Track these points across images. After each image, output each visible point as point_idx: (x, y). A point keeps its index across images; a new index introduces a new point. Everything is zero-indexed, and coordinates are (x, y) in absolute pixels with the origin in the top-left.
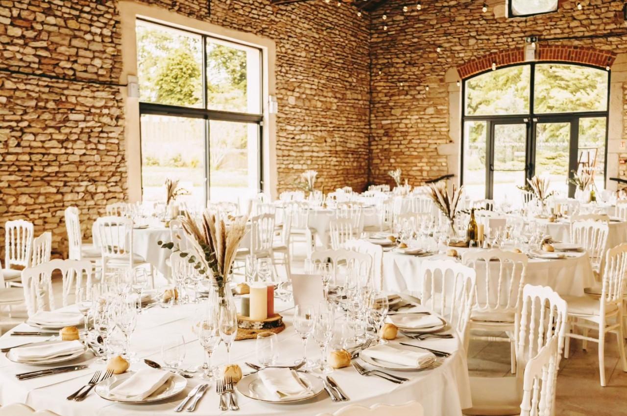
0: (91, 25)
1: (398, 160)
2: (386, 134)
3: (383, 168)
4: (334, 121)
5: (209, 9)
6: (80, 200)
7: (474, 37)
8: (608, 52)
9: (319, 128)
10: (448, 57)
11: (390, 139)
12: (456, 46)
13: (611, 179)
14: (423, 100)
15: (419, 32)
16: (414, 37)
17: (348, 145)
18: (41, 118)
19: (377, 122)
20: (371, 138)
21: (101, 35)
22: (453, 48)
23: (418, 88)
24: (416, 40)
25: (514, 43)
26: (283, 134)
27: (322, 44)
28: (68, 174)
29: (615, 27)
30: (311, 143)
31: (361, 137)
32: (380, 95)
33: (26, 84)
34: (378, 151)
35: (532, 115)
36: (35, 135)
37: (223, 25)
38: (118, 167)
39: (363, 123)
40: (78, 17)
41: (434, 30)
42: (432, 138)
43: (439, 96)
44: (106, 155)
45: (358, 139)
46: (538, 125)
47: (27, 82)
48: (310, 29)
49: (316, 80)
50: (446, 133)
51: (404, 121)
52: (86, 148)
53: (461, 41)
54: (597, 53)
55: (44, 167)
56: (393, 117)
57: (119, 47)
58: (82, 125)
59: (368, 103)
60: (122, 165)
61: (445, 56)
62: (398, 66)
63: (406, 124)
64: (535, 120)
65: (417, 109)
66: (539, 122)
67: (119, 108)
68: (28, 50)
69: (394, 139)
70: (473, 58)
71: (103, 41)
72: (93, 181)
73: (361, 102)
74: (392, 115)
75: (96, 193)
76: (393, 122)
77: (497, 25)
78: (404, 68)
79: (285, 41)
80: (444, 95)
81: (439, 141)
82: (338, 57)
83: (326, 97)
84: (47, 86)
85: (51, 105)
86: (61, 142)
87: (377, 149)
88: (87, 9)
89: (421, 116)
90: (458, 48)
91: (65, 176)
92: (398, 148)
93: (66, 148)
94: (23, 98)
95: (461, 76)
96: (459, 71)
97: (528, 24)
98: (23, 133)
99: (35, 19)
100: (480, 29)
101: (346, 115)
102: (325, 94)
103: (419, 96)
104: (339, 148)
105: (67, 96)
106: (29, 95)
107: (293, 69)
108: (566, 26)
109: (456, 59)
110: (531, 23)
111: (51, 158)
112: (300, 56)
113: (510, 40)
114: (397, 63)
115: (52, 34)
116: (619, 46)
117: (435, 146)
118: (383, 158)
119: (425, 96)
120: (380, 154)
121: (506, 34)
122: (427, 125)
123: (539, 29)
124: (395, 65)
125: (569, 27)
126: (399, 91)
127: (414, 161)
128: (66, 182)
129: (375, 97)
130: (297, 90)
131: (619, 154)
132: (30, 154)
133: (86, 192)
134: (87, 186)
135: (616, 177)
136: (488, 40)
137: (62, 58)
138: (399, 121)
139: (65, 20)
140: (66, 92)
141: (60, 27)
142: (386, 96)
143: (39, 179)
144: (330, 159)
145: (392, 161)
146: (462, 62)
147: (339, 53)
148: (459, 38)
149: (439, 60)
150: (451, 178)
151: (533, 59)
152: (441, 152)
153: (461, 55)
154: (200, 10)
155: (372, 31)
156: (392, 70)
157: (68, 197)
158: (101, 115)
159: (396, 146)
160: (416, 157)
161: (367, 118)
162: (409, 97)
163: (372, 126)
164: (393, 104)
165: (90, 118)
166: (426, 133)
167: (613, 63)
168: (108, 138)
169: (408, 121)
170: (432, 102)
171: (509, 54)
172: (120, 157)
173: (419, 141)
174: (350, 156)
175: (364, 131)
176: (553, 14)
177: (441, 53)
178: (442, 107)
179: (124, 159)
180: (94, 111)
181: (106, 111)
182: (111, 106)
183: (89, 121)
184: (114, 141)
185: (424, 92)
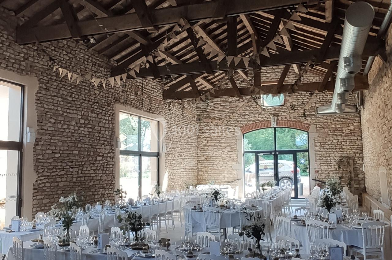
0: (105, 116)
1: (212, 172)
2: (206, 159)
3: (205, 176)
4: (184, 154)
5: (143, 105)
6: (100, 198)
7: (248, 115)
8: (307, 124)
9: (179, 158)
10: (236, 123)
11: (208, 162)
12: (239, 118)
13: (313, 180)
14: (224, 143)
15: (221, 111)
16: (219, 114)
17: (190, 165)
18: (89, 160)
19: (200, 153)
20: (198, 162)
21: (108, 120)
22: (238, 119)
23: (221, 137)
25: (266, 118)
26: (167, 161)
27: (180, 117)
28: (96, 186)
29: (309, 114)
30: (177, 165)
31: (194, 161)
32: (202, 140)
33: (85, 145)
34: (202, 168)
35: (275, 151)
36: (87, 168)
37: (147, 112)
38: (112, 181)
39: (195, 154)
40: (101, 113)
41: (229, 110)
42: (229, 161)
43: (232, 141)
44: (109, 176)
45: (193, 162)
46: (279, 156)
47: (85, 143)
48: (176, 110)
49: (178, 135)
50: (236, 159)
51: (214, 153)
52: (102, 173)
53: (242, 116)
54: (302, 124)
55: (89, 182)
57: (114, 125)
58: (101, 162)
59: (196, 144)
60: (114, 180)
61: (234, 123)
63: (216, 155)
64: (277, 153)
65: (221, 147)
66: (279, 154)
67: (113, 153)
68: (86, 129)
69: (210, 162)
70: (248, 124)
71: (109, 123)
72: (104, 188)
73: (194, 144)
74: (209, 150)
75: (105, 194)
76: (209, 153)
77: (258, 110)
78: (214, 127)
79: (167, 117)
80: (234, 141)
81: (233, 163)
82: (186, 123)
83: (181, 142)
84: (91, 145)
85: (92, 153)
86: (94, 170)
87: (201, 167)
88: (104, 109)
89: (223, 151)
90: (241, 119)
91: (96, 187)
92: (212, 166)
93: (96, 173)
94: (83, 151)
95: (242, 132)
96: (241, 130)
97: (272, 110)
98: (83, 167)
99: (88, 115)
100: (250, 111)
101: (189, 151)
102: (181, 141)
103: (222, 141)
104: (186, 167)
105: (97, 149)
106: (85, 150)
107: (170, 130)
108: (288, 112)
109: (239, 124)
110: (273, 110)
111: (91, 178)
112: (172, 124)
113: (265, 117)
114: (211, 125)
115: (93, 121)
116: (311, 122)
117: (231, 165)
118: (204, 171)
119: (225, 141)
120: (203, 169)
121: (262, 114)
122: (227, 155)
123: (277, 112)
124: (209, 126)
125: (290, 112)
126: (212, 138)
127: (221, 172)
128: (95, 189)
129: (199, 141)
130: (172, 140)
131: (315, 169)
132: (85, 177)
133: (102, 194)
134: (102, 191)
135: (314, 179)
136: (254, 116)
137: (96, 132)
138: (212, 153)
139: (98, 114)
140: (97, 147)
141: (96, 118)
142: (205, 141)
143: (87, 188)
144: (183, 173)
145: (209, 172)
146: (243, 126)
147: (186, 121)
148: (241, 115)
149: (231, 124)
150: (239, 180)
151: (275, 126)
152: (234, 169)
153: (242, 123)
154: (140, 106)
155: (197, 109)
156: (208, 128)
157: (96, 197)
158: (107, 157)
160: (221, 171)
161: (196, 151)
162: (217, 141)
163: (198, 155)
164: (209, 145)
165: (104, 159)
166: (226, 159)
167: (309, 129)
168: (109, 167)
169: (217, 153)
170: (228, 144)
171: (264, 123)
172: (113, 176)
173: (222, 163)
174: (190, 171)
175: (195, 158)
176: (283, 107)
177: (232, 121)
178: (234, 147)
179: (114, 177)
180: (105, 155)
181: (109, 155)
182: (111, 153)
183: (103, 160)
184: (111, 169)
185: (225, 139)
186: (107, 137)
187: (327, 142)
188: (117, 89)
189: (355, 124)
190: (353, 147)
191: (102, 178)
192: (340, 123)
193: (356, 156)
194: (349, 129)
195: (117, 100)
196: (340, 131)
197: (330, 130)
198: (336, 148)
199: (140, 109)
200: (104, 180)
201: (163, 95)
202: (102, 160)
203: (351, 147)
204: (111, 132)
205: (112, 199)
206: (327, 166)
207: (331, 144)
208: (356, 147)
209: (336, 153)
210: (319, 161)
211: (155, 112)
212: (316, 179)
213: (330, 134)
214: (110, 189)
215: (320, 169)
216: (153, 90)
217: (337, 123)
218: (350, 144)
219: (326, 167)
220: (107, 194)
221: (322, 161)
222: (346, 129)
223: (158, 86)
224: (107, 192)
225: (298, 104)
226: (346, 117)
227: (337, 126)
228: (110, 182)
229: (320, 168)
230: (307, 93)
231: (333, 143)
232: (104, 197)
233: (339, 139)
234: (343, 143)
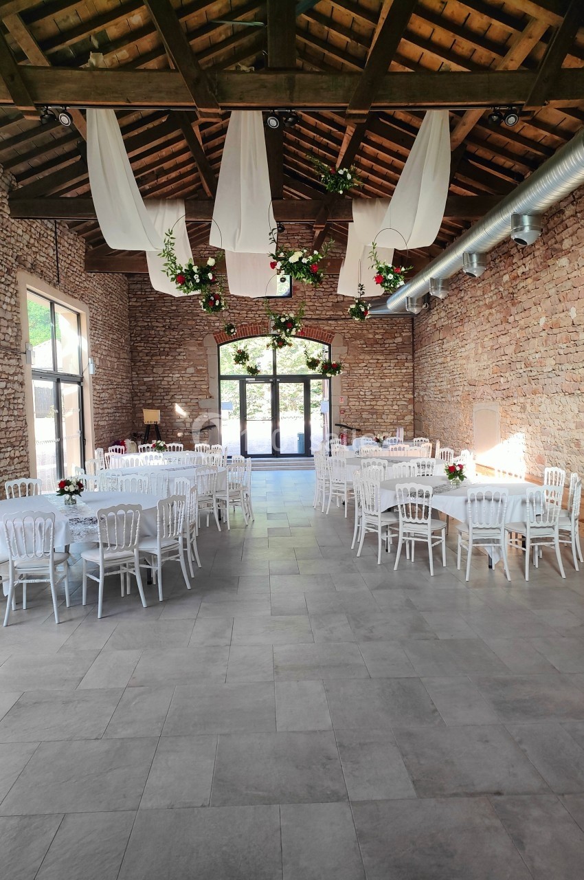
2: (149, 390)
4: (116, 379)
5: (58, 278)
8: (329, 331)
9: (110, 387)
10: (206, 325)
11: (153, 394)
12: (211, 316)
13: (336, 425)
14: (184, 360)
16: (172, 306)
17: (123, 401)
19: (138, 379)
20: (133, 394)
22: (209, 318)
23: (178, 350)
24: (174, 308)
27: (108, 308)
30: (107, 400)
31: (129, 393)
32: (141, 354)
35: (275, 376)
37: (64, 293)
39: (129, 380)
41: (191, 301)
42: (194, 393)
43: (198, 357)
44: (18, 420)
45: (127, 395)
46: (280, 384)
49: (107, 342)
50: (206, 390)
51: (165, 379)
54: (322, 331)
56: (155, 375)
57: (19, 316)
59: (130, 361)
61: (202, 324)
62: (158, 329)
63: (168, 382)
64: (278, 380)
65: (178, 368)
66: (280, 381)
67: (22, 374)
69: (157, 394)
71: (11, 310)
73: (127, 361)
74: (154, 373)
76: (155, 379)
78: (164, 331)
79: (92, 306)
80: (203, 357)
81: (200, 397)
82: (115, 319)
83: (112, 357)
89: (182, 375)
92: (161, 403)
95: (215, 342)
96: (215, 337)
97: (270, 304)
100: (231, 305)
101: (121, 373)
102: (111, 354)
103: (179, 357)
107: (97, 332)
108: (299, 309)
109: (212, 328)
110: (272, 303)
112: (99, 320)
113: (257, 316)
114: (157, 327)
116: (336, 328)
117: (197, 401)
121: (253, 311)
122: (188, 383)
123: (279, 309)
124: (155, 328)
125: (301, 310)
126: (160, 352)
129: (136, 356)
130: (99, 351)
131: (340, 406)
135: (338, 423)
136: (239, 314)
138: (161, 378)
142: (147, 356)
146: (218, 330)
147: (116, 316)
149: (197, 327)
150: (212, 428)
152: (202, 407)
153: (217, 324)
156: (153, 332)
158: (14, 382)
159: (160, 401)
161: (130, 375)
162: (170, 357)
163: (134, 383)
164: (154, 363)
165: (9, 385)
166: (187, 390)
167: (332, 340)
168: (18, 404)
169: (170, 379)
170: (192, 363)
171: (257, 327)
172: (24, 421)
173: (181, 397)
174: (124, 411)
175: (129, 387)
176: (289, 299)
177: (198, 321)
178: (201, 368)
179: (26, 423)
180: (10, 378)
181: (16, 378)
182: (18, 373)
183: (8, 389)
184: (21, 406)
185: (184, 354)
186: (11, 341)
187: (360, 363)
188: (20, 239)
189: (404, 334)
190: (399, 371)
191: (9, 424)
192: (382, 331)
193: (403, 386)
194: (394, 343)
195: (21, 262)
196: (381, 345)
197: (366, 344)
198: (373, 374)
199: (55, 285)
200: (11, 429)
201: (85, 261)
202: (6, 388)
203: (397, 371)
204: (15, 330)
205: (25, 467)
206: (359, 402)
207: (366, 366)
208: (404, 371)
209: (373, 380)
210: (347, 393)
211: (76, 296)
212: (342, 424)
213: (366, 349)
214: (22, 448)
215: (348, 407)
216: (70, 248)
217: (376, 331)
218: (395, 366)
219: (357, 403)
220: (18, 457)
221: (351, 393)
222: (391, 341)
223: (76, 241)
224: (17, 454)
225: (315, 295)
226: (390, 322)
227: (377, 336)
228: (21, 433)
229: (348, 405)
230: (330, 278)
231: (369, 365)
232: (13, 463)
233: (378, 357)
234: (385, 365)
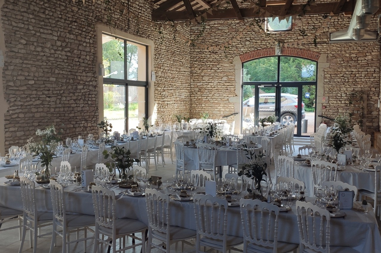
0: (85, 38)
1: (207, 105)
2: (200, 90)
3: (198, 109)
4: (176, 84)
5: (129, 26)
6: (81, 131)
7: (249, 41)
8: (317, 52)
9: (170, 88)
10: (235, 50)
11: (201, 93)
12: (239, 44)
13: (319, 116)
14: (221, 72)
15: (219, 36)
16: (215, 39)
17: (182, 97)
18: (68, 88)
19: (194, 84)
20: (191, 93)
21: (89, 43)
22: (238, 46)
23: (218, 66)
24: (217, 40)
25: (270, 45)
26: (157, 92)
27: (171, 42)
28: (78, 117)
29: (320, 40)
30: (167, 96)
31: (187, 92)
32: (196, 69)
33: (63, 71)
34: (195, 100)
35: (278, 83)
36: (66, 97)
37: (134, 34)
38: (95, 113)
39: (187, 84)
40: (81, 34)
41: (227, 35)
42: (226, 93)
43: (230, 71)
44: (91, 106)
45: (186, 93)
46: (282, 88)
47: (63, 69)
48: (167, 34)
49: (169, 62)
50: (233, 91)
51: (209, 84)
52: (84, 103)
53: (242, 42)
54: (312, 52)
55: (69, 114)
56: (204, 82)
57: (96, 49)
58: (82, 91)
59: (189, 73)
60: (97, 112)
61: (233, 49)
62: (206, 53)
63: (211, 86)
64: (280, 85)
65: (217, 78)
66: (282, 86)
67: (96, 81)
68: (64, 53)
69: (204, 93)
70: (248, 51)
71: (90, 46)
72: (86, 120)
73: (187, 73)
74: (203, 80)
75: (87, 127)
76: (203, 84)
77: (261, 35)
78: (210, 55)
79: (157, 41)
80: (232, 71)
81: (229, 95)
82: (178, 48)
83: (173, 71)
84: (70, 71)
85: (71, 81)
86: (75, 100)
87: (194, 99)
88: (84, 30)
89: (219, 82)
90: (240, 46)
91: (77, 118)
92: (207, 98)
93: (77, 104)
94: (61, 78)
95: (241, 61)
96: (240, 58)
97: (277, 36)
98: (62, 96)
99: (66, 36)
100: (252, 37)
101: (181, 80)
102: (173, 69)
104: (178, 99)
105: (77, 76)
106: (63, 77)
107: (160, 56)
108: (296, 38)
109: (239, 52)
110: (279, 35)
111: (71, 109)
112: (163, 49)
113: (268, 43)
114: (206, 52)
115: (72, 44)
116: (322, 50)
117: (228, 98)
118: (198, 104)
119: (222, 71)
120: (196, 102)
121: (265, 40)
122: (223, 86)
123: (283, 38)
124: (205, 53)
125: (297, 39)
126: (207, 67)
127: (216, 106)
128: (76, 121)
129: (193, 70)
130: (162, 68)
131: (322, 104)
132: (64, 107)
133: (84, 127)
134: (84, 123)
135: (321, 115)
136: (256, 42)
137: (75, 56)
138: (207, 84)
139: (77, 36)
140: (77, 74)
141: (75, 40)
142: (199, 70)
143: (67, 120)
144: (174, 105)
145: (203, 105)
146: (242, 53)
147: (178, 46)
148: (241, 41)
149: (229, 51)
150: (237, 115)
151: (280, 54)
152: (230, 102)
153: (242, 50)
154: (125, 27)
155: (191, 33)
156: (203, 55)
157: (77, 130)
158: (89, 85)
159: (206, 97)
160: (217, 103)
161: (189, 82)
162: (213, 71)
163: (191, 86)
164: (203, 74)
165: (85, 87)
166: (222, 91)
167: (319, 58)
168: (92, 97)
169: (212, 84)
170: (225, 74)
171: (267, 51)
172: (96, 107)
173: (218, 95)
174: (182, 103)
175: (188, 89)
176: (290, 32)
177: (231, 48)
178: (231, 77)
179: (97, 108)
180: (86, 83)
181: (91, 83)
182: (93, 81)
183: (85, 89)
184: (94, 99)
185: (221, 68)
186: (89, 63)
187: (339, 74)
188: (99, 6)
189: (373, 54)
190: (369, 80)
191: (84, 109)
192: (356, 51)
193: (371, 90)
194: (365, 60)
195: (99, 20)
196: (355, 61)
197: (343, 60)
198: (348, 81)
199: (126, 31)
200: (86, 111)
201: (152, 15)
202: (83, 89)
203: (367, 80)
204: (92, 57)
205: (95, 133)
206: (337, 101)
207: (343, 76)
208: (372, 80)
209: (348, 86)
210: (328, 95)
211: (144, 36)
212: (323, 115)
213: (343, 64)
214: (93, 122)
215: (328, 104)
216: (141, 8)
217: (352, 52)
218: (365, 76)
219: (335, 102)
220: (90, 127)
221: (331, 95)
222: (363, 59)
223: (146, 4)
224: (89, 125)
225: (308, 28)
226: (363, 45)
227: (352, 55)
228: (93, 114)
229: (328, 103)
230: (319, 16)
231: (345, 75)
232: (86, 130)
233: (353, 70)
234: (357, 75)
